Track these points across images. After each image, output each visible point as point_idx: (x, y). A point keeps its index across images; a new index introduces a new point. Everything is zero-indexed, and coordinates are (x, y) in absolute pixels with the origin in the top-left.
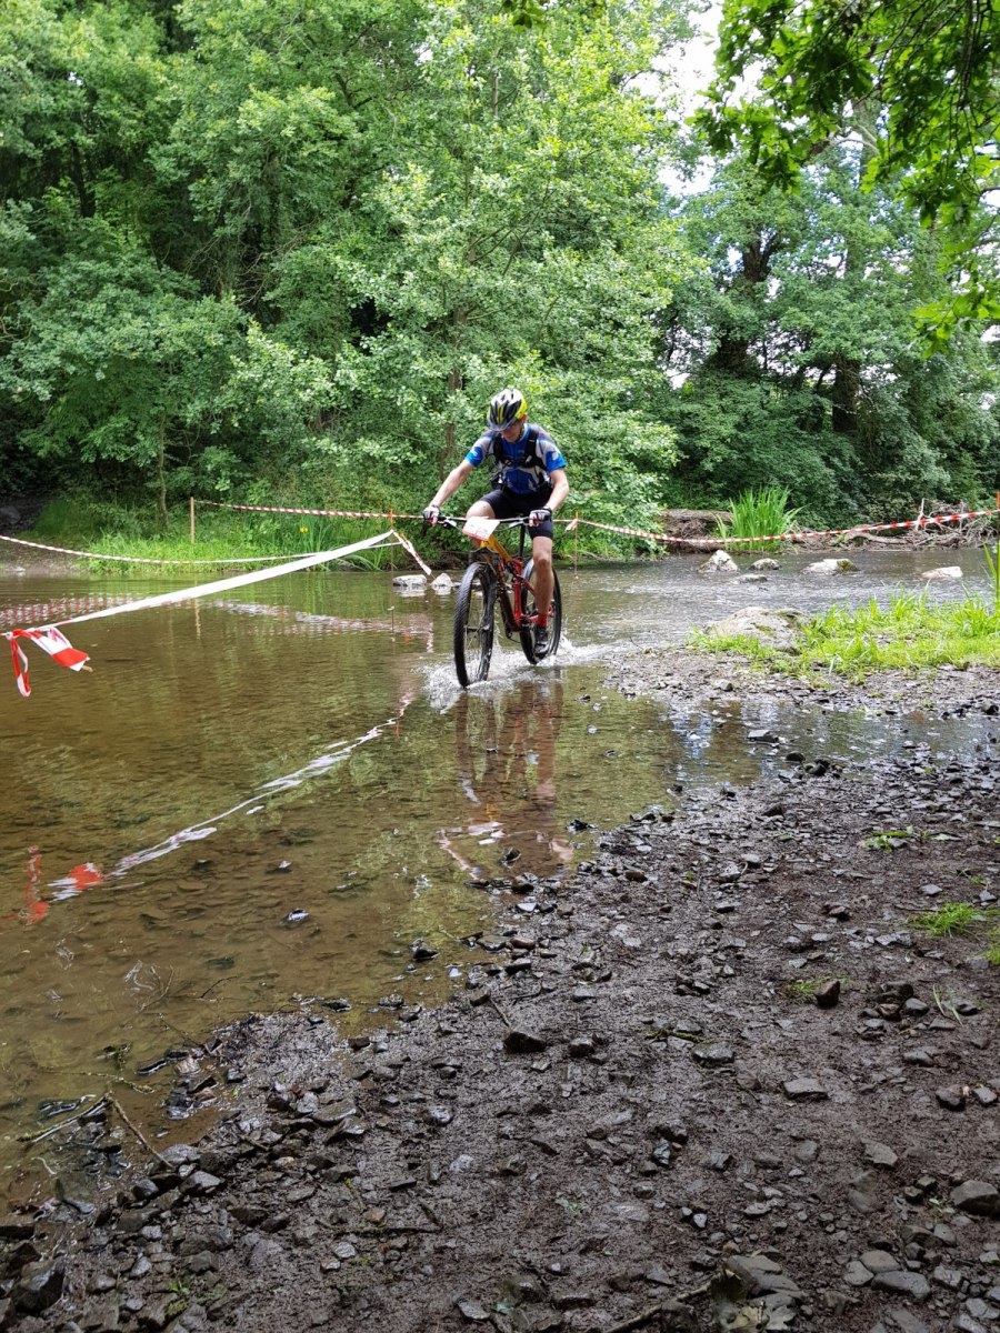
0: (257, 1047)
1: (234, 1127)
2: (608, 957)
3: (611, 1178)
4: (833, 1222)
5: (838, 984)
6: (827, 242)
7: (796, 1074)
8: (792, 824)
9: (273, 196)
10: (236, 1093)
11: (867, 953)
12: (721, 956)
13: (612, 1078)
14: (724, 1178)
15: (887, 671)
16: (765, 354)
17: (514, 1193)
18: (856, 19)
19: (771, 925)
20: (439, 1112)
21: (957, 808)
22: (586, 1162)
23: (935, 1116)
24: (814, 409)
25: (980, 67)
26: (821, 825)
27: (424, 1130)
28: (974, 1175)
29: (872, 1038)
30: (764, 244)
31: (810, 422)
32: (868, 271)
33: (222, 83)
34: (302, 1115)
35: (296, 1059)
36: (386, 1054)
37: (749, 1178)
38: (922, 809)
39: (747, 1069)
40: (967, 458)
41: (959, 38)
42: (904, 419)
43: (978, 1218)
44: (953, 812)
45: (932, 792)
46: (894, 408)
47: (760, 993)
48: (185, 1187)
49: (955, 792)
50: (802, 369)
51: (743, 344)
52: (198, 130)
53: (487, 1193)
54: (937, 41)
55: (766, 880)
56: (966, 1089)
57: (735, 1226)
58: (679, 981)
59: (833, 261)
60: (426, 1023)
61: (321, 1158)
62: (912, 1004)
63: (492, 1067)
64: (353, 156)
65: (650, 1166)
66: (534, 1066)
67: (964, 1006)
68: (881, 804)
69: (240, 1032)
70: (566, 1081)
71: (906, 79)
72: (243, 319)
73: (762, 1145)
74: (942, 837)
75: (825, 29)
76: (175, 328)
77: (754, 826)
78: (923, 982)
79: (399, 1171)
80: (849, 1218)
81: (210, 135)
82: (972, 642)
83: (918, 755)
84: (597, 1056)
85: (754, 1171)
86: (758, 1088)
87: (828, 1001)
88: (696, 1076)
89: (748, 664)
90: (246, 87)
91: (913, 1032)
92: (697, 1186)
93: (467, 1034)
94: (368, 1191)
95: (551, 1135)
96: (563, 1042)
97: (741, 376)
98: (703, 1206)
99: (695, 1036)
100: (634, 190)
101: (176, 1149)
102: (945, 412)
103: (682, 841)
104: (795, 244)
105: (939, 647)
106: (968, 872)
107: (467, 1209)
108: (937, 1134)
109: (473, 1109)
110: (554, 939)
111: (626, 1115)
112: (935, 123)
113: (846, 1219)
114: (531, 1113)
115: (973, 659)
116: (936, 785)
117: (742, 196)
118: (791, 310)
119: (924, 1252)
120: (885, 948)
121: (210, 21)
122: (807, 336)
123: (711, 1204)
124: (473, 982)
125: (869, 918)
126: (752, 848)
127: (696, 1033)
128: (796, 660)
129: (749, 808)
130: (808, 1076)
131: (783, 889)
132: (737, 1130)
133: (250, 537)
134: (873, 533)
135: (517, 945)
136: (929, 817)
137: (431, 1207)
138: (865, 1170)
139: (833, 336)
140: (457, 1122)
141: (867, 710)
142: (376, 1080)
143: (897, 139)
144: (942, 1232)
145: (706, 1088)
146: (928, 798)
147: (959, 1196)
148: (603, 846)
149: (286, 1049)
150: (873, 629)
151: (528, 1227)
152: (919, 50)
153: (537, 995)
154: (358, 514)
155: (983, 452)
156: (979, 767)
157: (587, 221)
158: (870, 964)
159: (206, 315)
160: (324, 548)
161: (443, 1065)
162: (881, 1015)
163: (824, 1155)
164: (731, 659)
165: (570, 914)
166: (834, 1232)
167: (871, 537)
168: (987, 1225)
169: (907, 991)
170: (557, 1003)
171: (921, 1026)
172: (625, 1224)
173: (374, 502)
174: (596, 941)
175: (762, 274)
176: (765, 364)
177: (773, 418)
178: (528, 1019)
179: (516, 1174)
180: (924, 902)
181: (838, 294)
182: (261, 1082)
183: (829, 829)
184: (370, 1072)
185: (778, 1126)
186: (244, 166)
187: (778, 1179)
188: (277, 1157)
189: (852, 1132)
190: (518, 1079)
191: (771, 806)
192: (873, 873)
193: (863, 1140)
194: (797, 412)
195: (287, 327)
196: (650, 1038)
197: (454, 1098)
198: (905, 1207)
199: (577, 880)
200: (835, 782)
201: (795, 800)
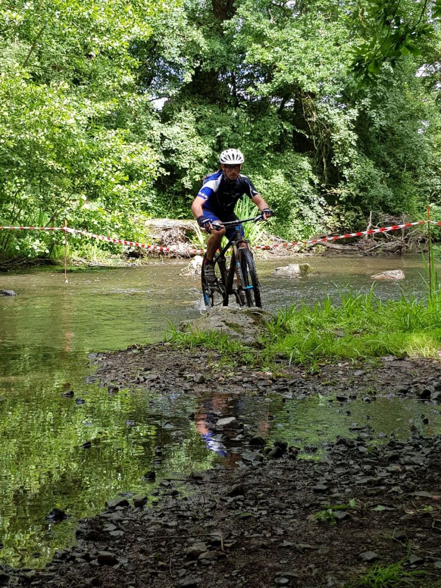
16: (233, 82)
21: (393, 482)
26: (277, 503)
38: (364, 484)
44: (390, 485)
45: (373, 468)
49: (394, 467)
74: (380, 508)
77: (218, 506)
83: (363, 436)
89: (218, 358)
102: (387, 136)
103: (153, 524)
116: (377, 462)
126: (216, 527)
128: (259, 353)
146: (369, 474)
148: (79, 533)
164: (204, 354)
175: (229, 14)
176: (234, 91)
180: (362, 568)
183: (284, 505)
191: (234, 487)
192: (320, 544)
199: (52, 567)
200: (291, 463)
201: (255, 480)
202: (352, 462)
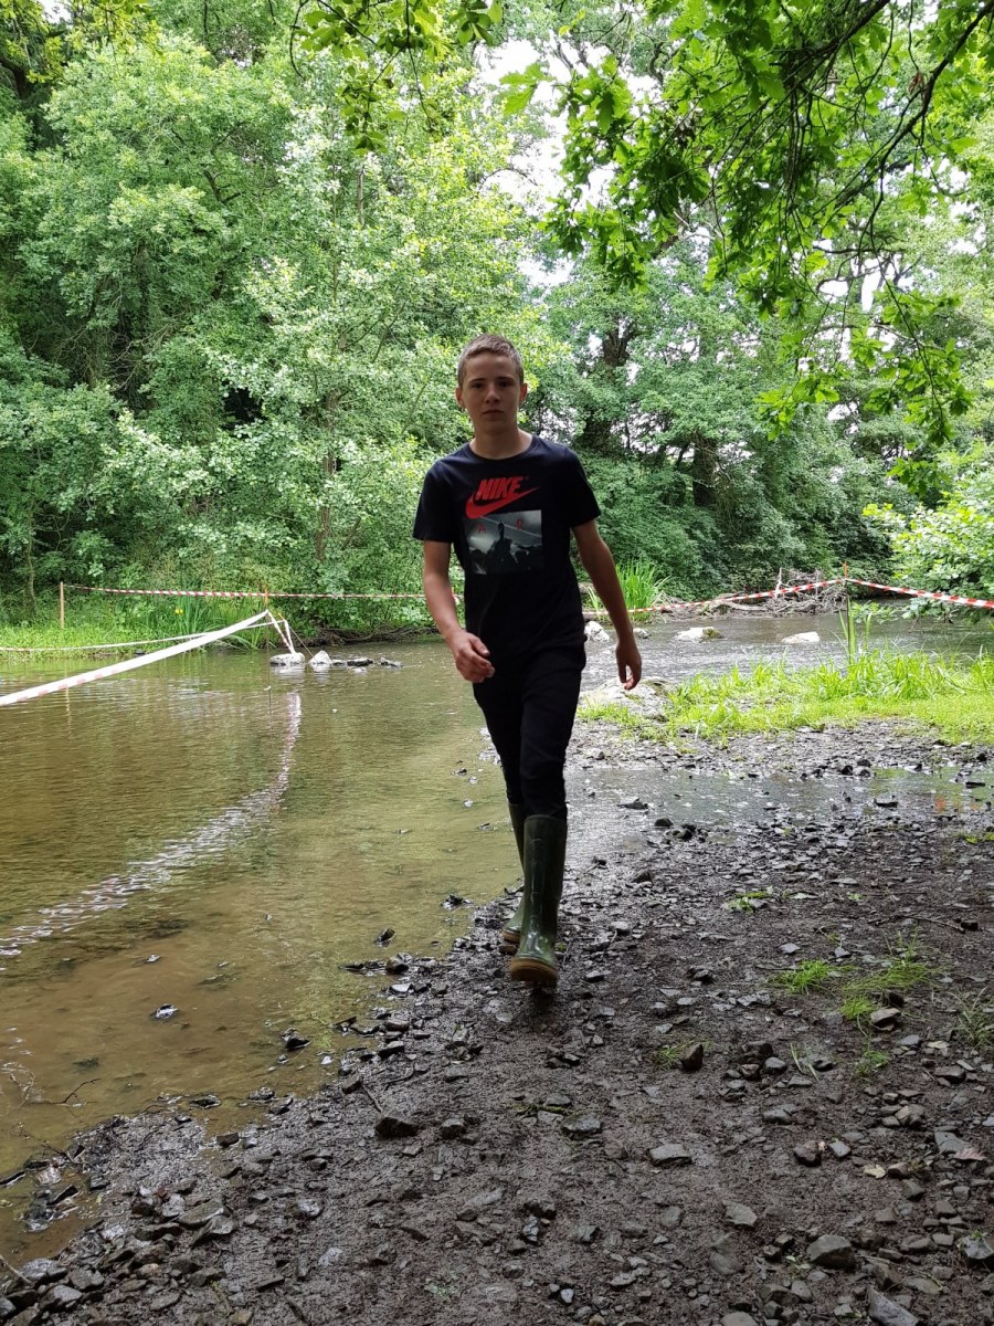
0: (121, 1150)
1: (96, 1237)
2: (481, 1034)
3: (480, 1260)
4: (696, 1287)
5: (701, 1048)
6: (680, 330)
7: (662, 1140)
8: (660, 889)
9: (143, 287)
10: (99, 1200)
11: (730, 1014)
12: (591, 1026)
13: (483, 1158)
14: (591, 1251)
15: (749, 735)
16: (627, 433)
17: (383, 1283)
18: (689, 132)
19: (639, 992)
20: (307, 1205)
21: (814, 867)
22: (456, 1245)
23: (793, 1173)
24: (676, 484)
25: (806, 175)
26: (687, 889)
27: (293, 1225)
28: (829, 1229)
29: (735, 1099)
30: (622, 330)
31: (672, 498)
32: (720, 356)
33: (90, 180)
34: (167, 1219)
35: (163, 1160)
36: (255, 1149)
37: (615, 1249)
38: (782, 869)
39: (615, 1141)
40: (820, 528)
41: (784, 150)
42: (761, 492)
43: (833, 1272)
44: (810, 871)
45: (791, 852)
46: (750, 481)
47: (627, 1061)
48: (45, 1303)
49: (812, 851)
50: (663, 449)
51: (607, 425)
52: (66, 224)
53: (356, 1285)
54: (765, 151)
55: (634, 947)
56: (822, 1144)
57: (602, 1299)
58: (550, 1055)
59: (688, 346)
60: (298, 1116)
61: (185, 1262)
62: (772, 1063)
63: (363, 1154)
64: (223, 250)
65: (519, 1244)
66: (406, 1151)
67: (820, 1062)
68: (743, 866)
69: (104, 1136)
70: (436, 1164)
71: (739, 185)
72: (116, 407)
73: (629, 1215)
74: (800, 896)
75: (661, 142)
76: (46, 417)
77: (624, 893)
78: (781, 1040)
79: (267, 1270)
80: (711, 1282)
81: (79, 229)
82: (827, 705)
83: (779, 817)
84: (469, 1137)
85: (620, 1242)
86: (625, 1157)
87: (692, 1065)
88: (565, 1149)
89: (618, 733)
90: (116, 183)
91: (772, 1091)
92: (565, 1261)
93: (338, 1124)
94: (234, 1293)
95: (421, 1220)
96: (435, 1124)
97: (606, 455)
98: (570, 1282)
99: (564, 1109)
100: (496, 281)
101: (35, 1264)
102: (797, 485)
104: (650, 333)
105: (797, 710)
106: (824, 930)
107: (336, 1303)
108: (795, 1192)
109: (344, 1200)
110: (428, 1019)
111: (497, 1195)
112: (766, 226)
113: (708, 1282)
114: (401, 1199)
115: (827, 720)
116: (796, 845)
117: (600, 287)
118: (650, 392)
119: (782, 1310)
120: (747, 1009)
121: (80, 118)
122: (666, 418)
123: (578, 1278)
124: (345, 1069)
125: (732, 980)
126: (622, 916)
127: (566, 1106)
128: (663, 727)
129: (620, 876)
130: (673, 1142)
131: (651, 955)
132: (605, 1201)
133: (123, 621)
134: (736, 602)
135: (391, 1027)
136: (788, 877)
137: (299, 1304)
138: (726, 1232)
139: (691, 417)
140: (327, 1215)
141: (731, 773)
142: (245, 1177)
143: (733, 240)
144: (799, 1289)
145: (574, 1161)
146: (788, 858)
147: (814, 1251)
148: (478, 921)
149: (152, 1152)
150: (737, 694)
151: (397, 1317)
152: (748, 160)
153: (410, 1078)
154: (237, 594)
155: (834, 523)
156: (835, 825)
157: (453, 310)
158: (732, 1025)
159: (76, 403)
160: (200, 629)
161: (313, 1157)
162: (743, 1076)
163: (688, 1220)
164: (602, 728)
165: (444, 992)
166: (697, 1297)
167: (735, 606)
168: (841, 1278)
169: (767, 1051)
170: (429, 1085)
171: (780, 1084)
172: (494, 1305)
173: (251, 582)
174: (469, 1019)
175: (621, 360)
176: (628, 443)
177: (638, 494)
178: (399, 1103)
179: (385, 1264)
180: (784, 961)
181: (693, 377)
182: (126, 1186)
183: (694, 893)
184: (239, 1169)
185: (644, 1194)
186: (113, 260)
187: (643, 1248)
188: (141, 1265)
189: (714, 1195)
190: (389, 1165)
191: (640, 873)
192: (736, 934)
193: (724, 1202)
194: (661, 488)
195: (159, 414)
196: (521, 1114)
197: (324, 1189)
198: (764, 1267)
199: (452, 957)
200: (700, 846)
201: (663, 865)
202: (767, 845)
